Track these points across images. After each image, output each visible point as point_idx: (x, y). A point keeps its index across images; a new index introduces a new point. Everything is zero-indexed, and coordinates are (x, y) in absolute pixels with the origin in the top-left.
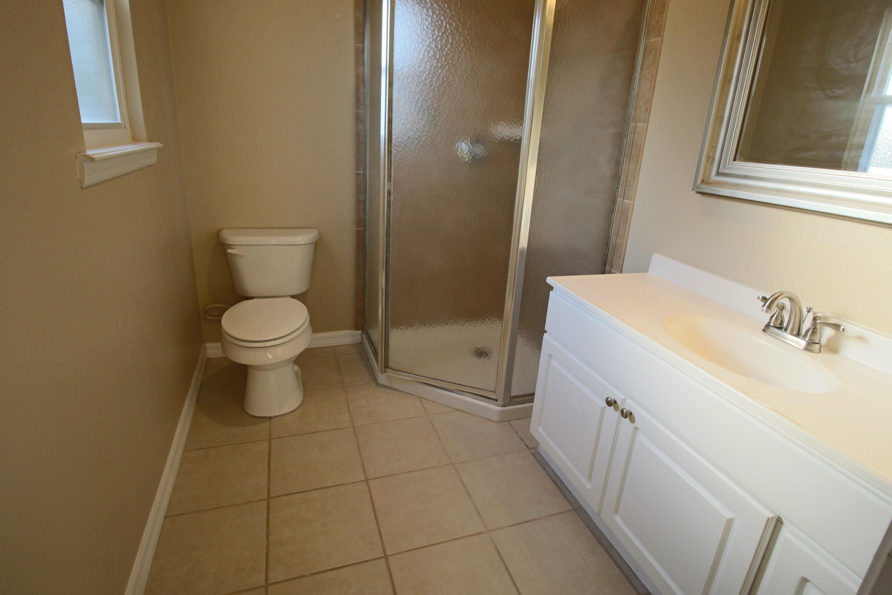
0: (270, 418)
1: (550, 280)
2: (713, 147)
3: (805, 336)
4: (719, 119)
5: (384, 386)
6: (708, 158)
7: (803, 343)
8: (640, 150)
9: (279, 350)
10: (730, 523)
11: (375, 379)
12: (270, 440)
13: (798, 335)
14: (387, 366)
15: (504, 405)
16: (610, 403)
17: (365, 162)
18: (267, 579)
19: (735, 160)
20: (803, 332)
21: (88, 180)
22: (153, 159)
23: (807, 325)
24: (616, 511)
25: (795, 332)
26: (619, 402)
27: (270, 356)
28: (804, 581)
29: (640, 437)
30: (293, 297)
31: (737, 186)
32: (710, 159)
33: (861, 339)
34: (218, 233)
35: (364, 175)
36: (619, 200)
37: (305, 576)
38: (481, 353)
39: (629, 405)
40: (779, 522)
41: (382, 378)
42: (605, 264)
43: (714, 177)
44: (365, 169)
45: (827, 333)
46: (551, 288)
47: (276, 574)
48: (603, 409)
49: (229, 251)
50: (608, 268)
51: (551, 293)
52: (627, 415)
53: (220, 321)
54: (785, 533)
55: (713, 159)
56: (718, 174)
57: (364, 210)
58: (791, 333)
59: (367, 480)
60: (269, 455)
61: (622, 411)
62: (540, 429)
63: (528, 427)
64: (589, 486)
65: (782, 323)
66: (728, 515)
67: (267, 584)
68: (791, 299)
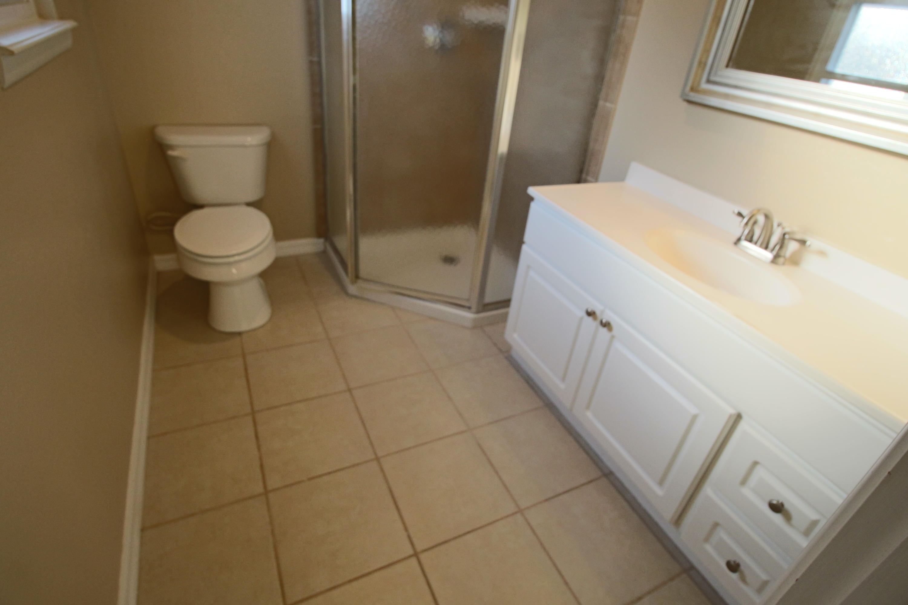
0: (240, 334)
1: (532, 191)
2: (707, 51)
3: (772, 250)
4: (717, 19)
5: (356, 297)
6: (700, 63)
7: (768, 255)
8: (627, 49)
9: (244, 265)
10: (694, 418)
11: (344, 289)
12: (244, 356)
13: (766, 248)
14: (357, 277)
15: (478, 312)
16: (590, 314)
17: (319, 46)
18: (265, 486)
19: (727, 66)
20: (771, 245)
21: (10, 78)
22: (68, 43)
23: (775, 239)
24: (588, 407)
25: (764, 245)
26: (598, 313)
27: (234, 271)
28: (755, 463)
29: (617, 345)
30: (249, 204)
31: (727, 96)
32: (702, 64)
33: (822, 253)
34: (152, 132)
35: (319, 63)
36: (601, 103)
37: (303, 481)
38: (449, 260)
39: (608, 316)
40: (739, 417)
41: (352, 289)
42: (581, 171)
43: (704, 86)
44: (320, 56)
45: (792, 247)
46: (531, 199)
47: (274, 482)
48: (581, 319)
49: (170, 153)
50: (584, 176)
51: (533, 205)
52: (606, 325)
53: (171, 233)
54: (743, 426)
55: (705, 64)
56: (709, 81)
57: (321, 105)
58: (761, 246)
59: (350, 390)
60: (246, 370)
61: (601, 322)
62: (515, 336)
63: (503, 333)
64: (562, 386)
65: (752, 237)
66: (694, 410)
67: (266, 492)
68: (767, 216)
